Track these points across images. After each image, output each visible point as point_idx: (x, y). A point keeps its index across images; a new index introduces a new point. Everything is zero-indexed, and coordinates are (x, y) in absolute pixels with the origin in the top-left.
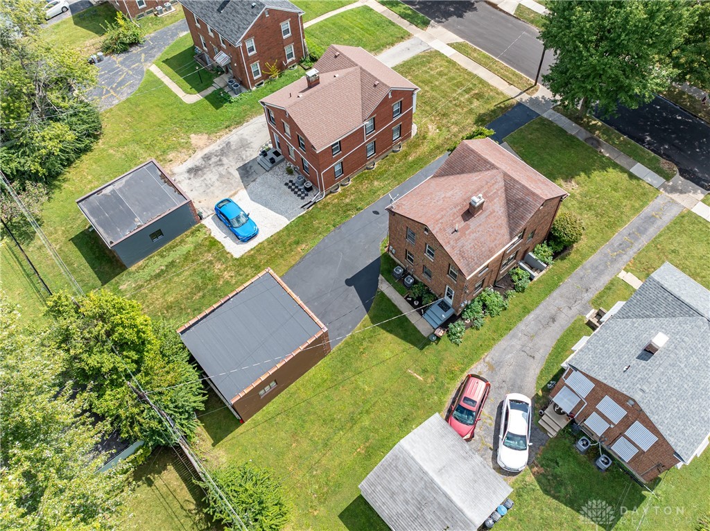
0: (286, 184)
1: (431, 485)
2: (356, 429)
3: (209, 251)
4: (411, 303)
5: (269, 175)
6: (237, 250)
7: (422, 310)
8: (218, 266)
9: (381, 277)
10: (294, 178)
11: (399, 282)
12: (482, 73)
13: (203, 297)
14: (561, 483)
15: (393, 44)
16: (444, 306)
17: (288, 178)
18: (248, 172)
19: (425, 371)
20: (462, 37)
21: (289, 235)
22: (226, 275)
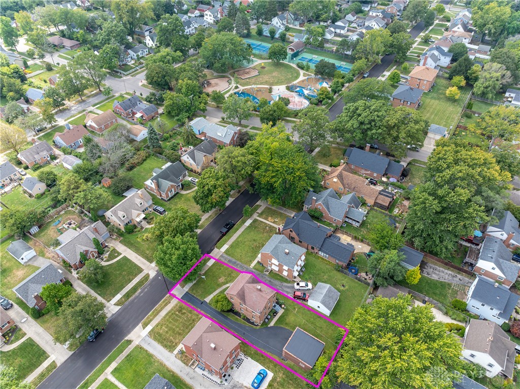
0: (238, 368)
1: (325, 295)
2: (314, 321)
3: (273, 385)
4: (275, 316)
5: (234, 377)
6: (270, 375)
7: (276, 313)
8: (278, 380)
9: (269, 326)
10: (234, 366)
11: (270, 320)
12: (163, 313)
13: (290, 380)
14: (310, 277)
15: (146, 351)
16: (275, 306)
17: (235, 368)
18: (234, 386)
19: (295, 308)
20: (138, 325)
21: (260, 359)
22: (281, 375)
